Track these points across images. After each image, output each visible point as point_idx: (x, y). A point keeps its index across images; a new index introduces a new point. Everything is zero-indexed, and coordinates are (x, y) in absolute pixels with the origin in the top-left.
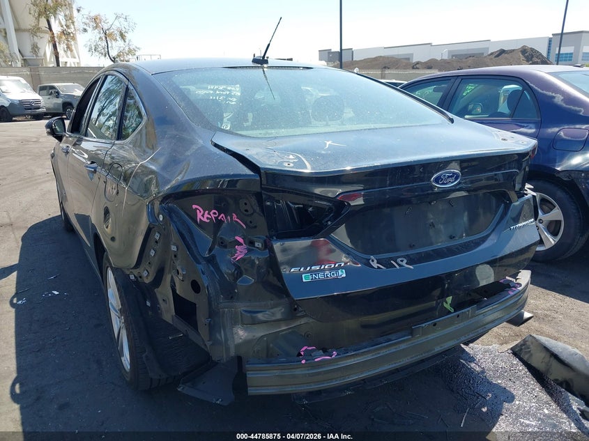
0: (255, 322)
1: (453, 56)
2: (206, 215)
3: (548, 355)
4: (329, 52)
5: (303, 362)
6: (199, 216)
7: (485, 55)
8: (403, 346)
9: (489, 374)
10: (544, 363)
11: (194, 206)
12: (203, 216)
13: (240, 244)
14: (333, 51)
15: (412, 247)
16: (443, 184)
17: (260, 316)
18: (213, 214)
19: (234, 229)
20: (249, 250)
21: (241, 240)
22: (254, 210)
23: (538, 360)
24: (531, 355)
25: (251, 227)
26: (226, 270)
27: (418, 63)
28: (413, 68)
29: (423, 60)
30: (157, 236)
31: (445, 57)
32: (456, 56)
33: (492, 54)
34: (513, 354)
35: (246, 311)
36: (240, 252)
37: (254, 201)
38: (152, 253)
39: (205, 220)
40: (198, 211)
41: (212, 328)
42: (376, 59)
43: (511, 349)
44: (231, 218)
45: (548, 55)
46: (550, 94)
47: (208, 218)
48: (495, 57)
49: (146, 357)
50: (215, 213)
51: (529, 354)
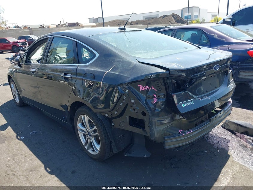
0: (162, 124)
1: (145, 18)
2: (144, 88)
3: (236, 125)
4: (93, 19)
5: (183, 135)
6: (141, 88)
7: (158, 17)
8: (208, 126)
9: (218, 135)
10: (235, 128)
11: (139, 85)
12: (142, 88)
13: (155, 97)
14: (94, 18)
15: (207, 91)
16: (216, 69)
17: (164, 122)
18: (146, 87)
19: (153, 92)
20: (158, 99)
21: (155, 96)
22: (161, 84)
23: (232, 127)
24: (229, 126)
25: (159, 90)
26: (152, 107)
27: (132, 22)
28: (131, 24)
29: (134, 20)
30: (125, 98)
31: (143, 19)
32: (147, 18)
33: (161, 17)
34: (222, 127)
35: (158, 121)
36: (155, 100)
37: (162, 81)
38: (121, 104)
39: (143, 90)
40: (140, 87)
41: (151, 128)
42: (114, 21)
43: (221, 126)
44: (151, 88)
45: (182, 17)
46: (212, 35)
47: (144, 89)
48: (162, 18)
49: (113, 145)
50: (147, 87)
51: (228, 126)
